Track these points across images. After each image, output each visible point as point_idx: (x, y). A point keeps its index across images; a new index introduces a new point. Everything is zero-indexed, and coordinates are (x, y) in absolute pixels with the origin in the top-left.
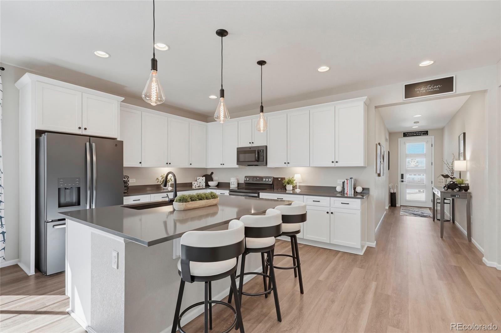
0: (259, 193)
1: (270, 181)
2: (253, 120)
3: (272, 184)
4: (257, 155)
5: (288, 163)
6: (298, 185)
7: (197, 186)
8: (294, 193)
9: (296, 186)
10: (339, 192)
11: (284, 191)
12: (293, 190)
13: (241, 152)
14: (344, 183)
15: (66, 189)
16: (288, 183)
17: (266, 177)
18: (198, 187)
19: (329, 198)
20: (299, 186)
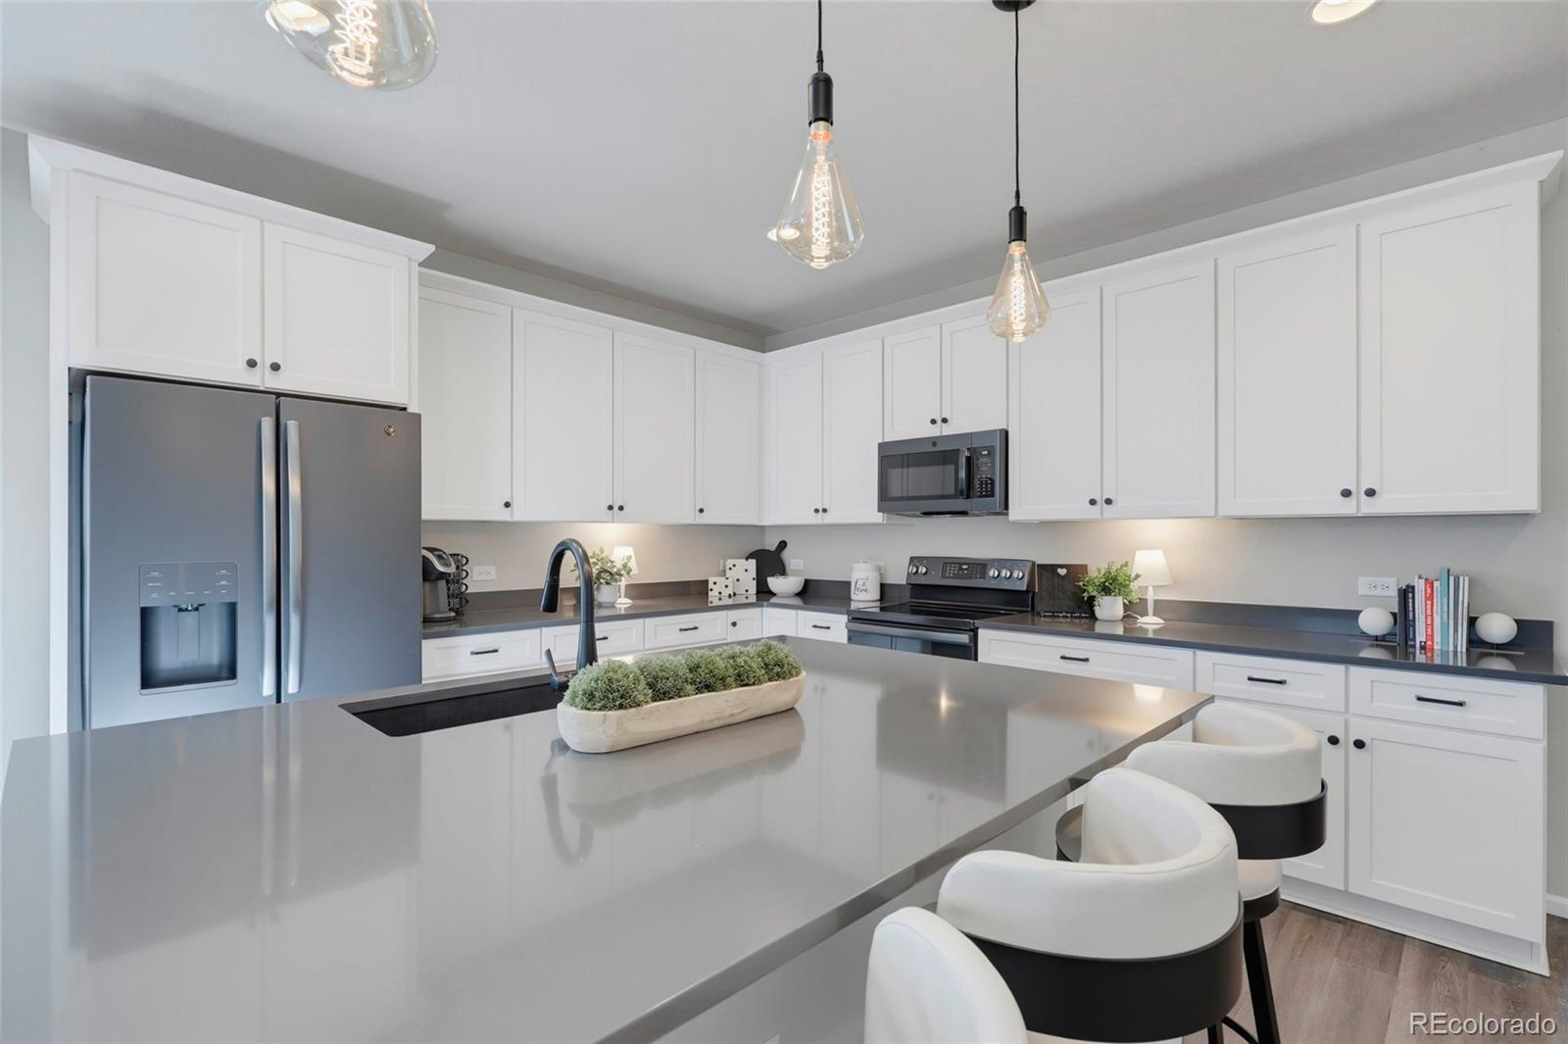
0: (974, 632)
1: (1019, 580)
2: (944, 326)
3: (1027, 592)
4: (963, 474)
5: (1109, 502)
6: (1151, 596)
7: (726, 592)
8: (1134, 637)
9: (1144, 601)
10: (1376, 638)
11: (1083, 621)
12: (1124, 617)
13: (895, 458)
14: (1406, 594)
15: (180, 610)
16: (1106, 590)
17: (1002, 563)
18: (730, 596)
19: (1342, 667)
20: (1156, 601)
